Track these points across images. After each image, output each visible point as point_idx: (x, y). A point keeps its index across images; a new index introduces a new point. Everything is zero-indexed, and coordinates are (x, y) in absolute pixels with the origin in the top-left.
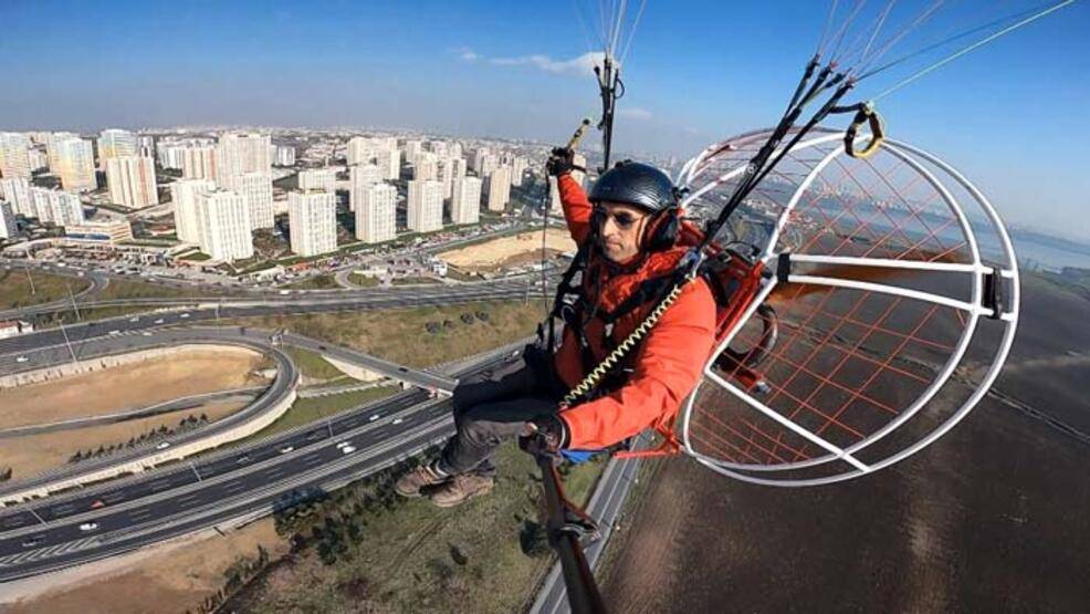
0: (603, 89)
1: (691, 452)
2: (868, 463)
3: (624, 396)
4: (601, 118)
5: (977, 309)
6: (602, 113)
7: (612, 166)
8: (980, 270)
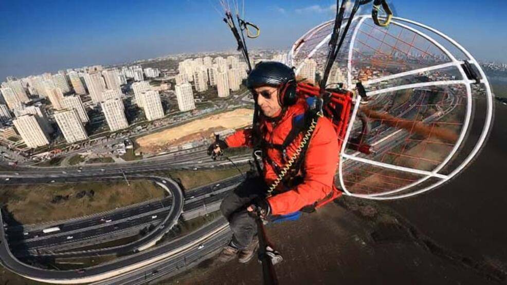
0: (232, 29)
1: (350, 194)
2: (446, 174)
3: (299, 189)
4: (238, 45)
5: (467, 82)
6: (237, 42)
7: (253, 68)
8: (458, 64)
